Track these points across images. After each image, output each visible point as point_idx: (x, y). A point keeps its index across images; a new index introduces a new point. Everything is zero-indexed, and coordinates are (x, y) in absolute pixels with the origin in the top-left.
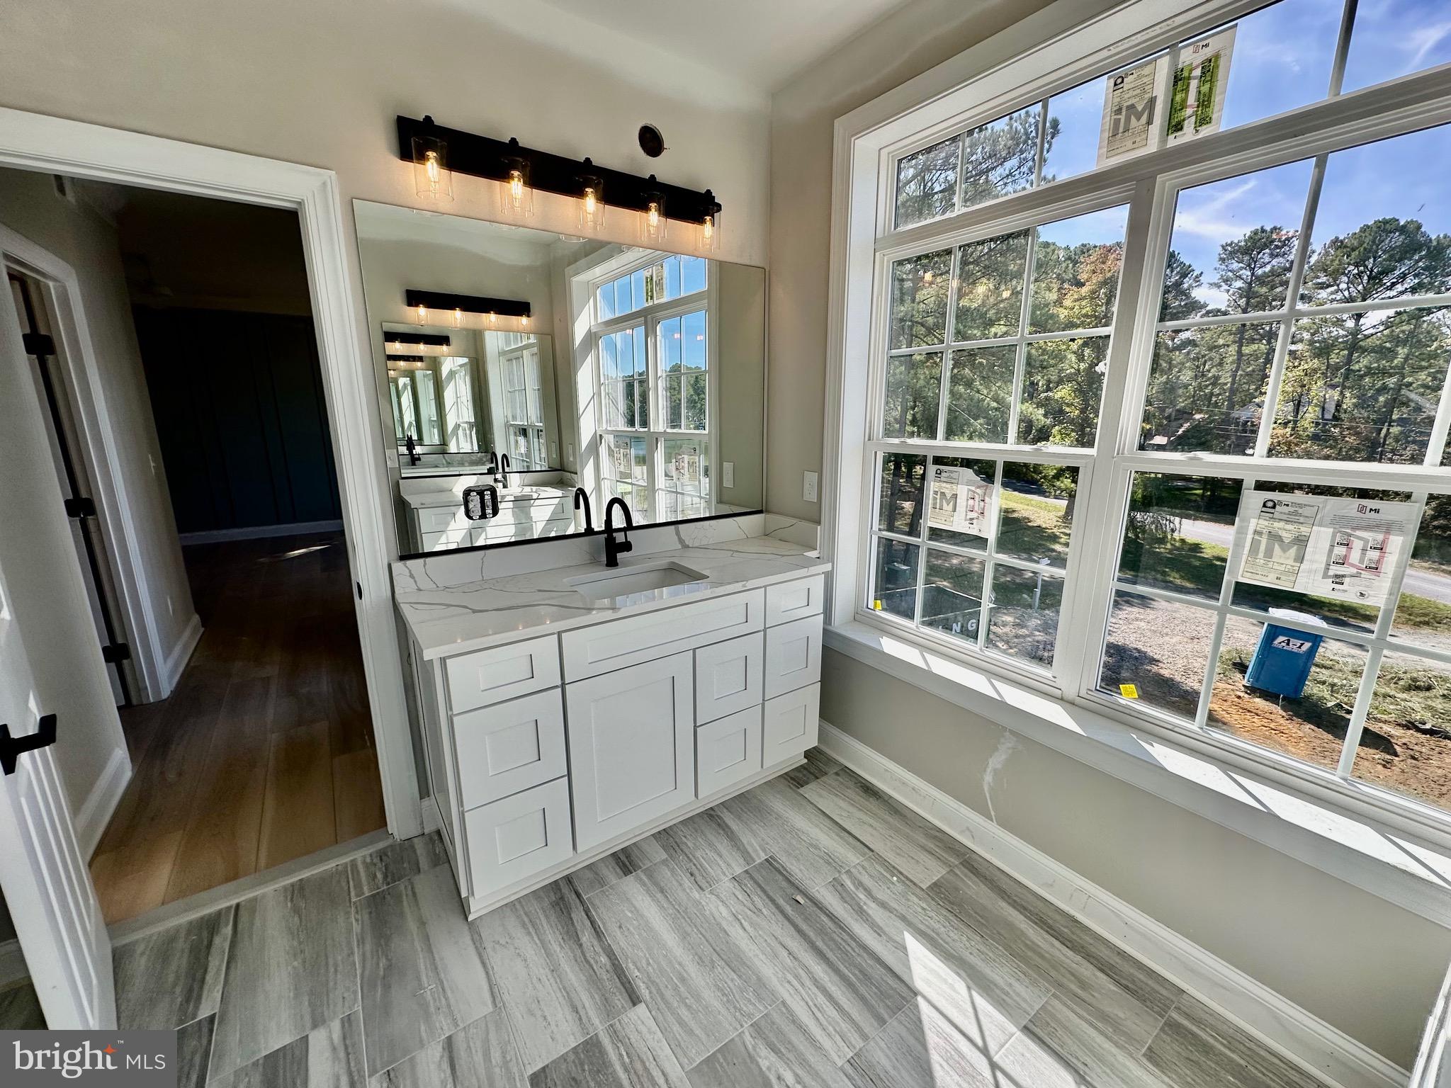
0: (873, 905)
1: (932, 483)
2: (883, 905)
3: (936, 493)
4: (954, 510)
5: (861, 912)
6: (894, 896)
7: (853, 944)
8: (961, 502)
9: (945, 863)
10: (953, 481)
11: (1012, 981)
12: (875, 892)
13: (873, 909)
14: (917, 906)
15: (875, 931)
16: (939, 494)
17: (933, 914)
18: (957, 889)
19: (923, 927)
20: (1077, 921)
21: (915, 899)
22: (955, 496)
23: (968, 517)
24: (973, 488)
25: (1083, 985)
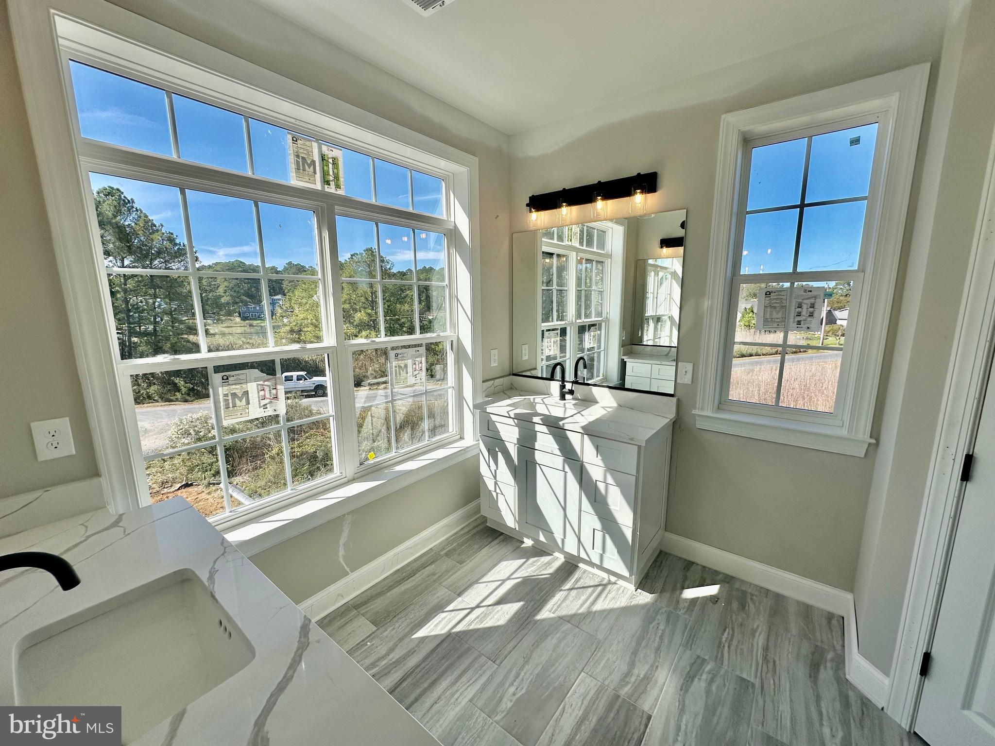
0: (391, 656)
1: (220, 389)
2: (391, 650)
3: (226, 395)
4: (248, 403)
5: (398, 663)
6: (384, 644)
7: (423, 665)
8: (253, 396)
9: (355, 617)
10: (242, 381)
11: (436, 596)
12: (380, 655)
13: (395, 656)
14: (391, 632)
15: (412, 654)
16: (230, 395)
17: (397, 625)
18: (378, 612)
19: (407, 630)
20: (399, 570)
21: (385, 634)
22: (246, 393)
23: (262, 405)
24: (261, 383)
25: (433, 574)
